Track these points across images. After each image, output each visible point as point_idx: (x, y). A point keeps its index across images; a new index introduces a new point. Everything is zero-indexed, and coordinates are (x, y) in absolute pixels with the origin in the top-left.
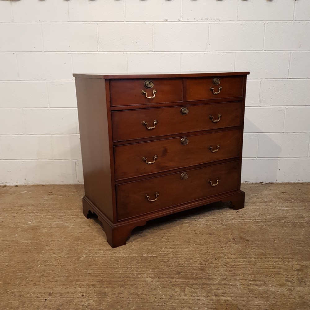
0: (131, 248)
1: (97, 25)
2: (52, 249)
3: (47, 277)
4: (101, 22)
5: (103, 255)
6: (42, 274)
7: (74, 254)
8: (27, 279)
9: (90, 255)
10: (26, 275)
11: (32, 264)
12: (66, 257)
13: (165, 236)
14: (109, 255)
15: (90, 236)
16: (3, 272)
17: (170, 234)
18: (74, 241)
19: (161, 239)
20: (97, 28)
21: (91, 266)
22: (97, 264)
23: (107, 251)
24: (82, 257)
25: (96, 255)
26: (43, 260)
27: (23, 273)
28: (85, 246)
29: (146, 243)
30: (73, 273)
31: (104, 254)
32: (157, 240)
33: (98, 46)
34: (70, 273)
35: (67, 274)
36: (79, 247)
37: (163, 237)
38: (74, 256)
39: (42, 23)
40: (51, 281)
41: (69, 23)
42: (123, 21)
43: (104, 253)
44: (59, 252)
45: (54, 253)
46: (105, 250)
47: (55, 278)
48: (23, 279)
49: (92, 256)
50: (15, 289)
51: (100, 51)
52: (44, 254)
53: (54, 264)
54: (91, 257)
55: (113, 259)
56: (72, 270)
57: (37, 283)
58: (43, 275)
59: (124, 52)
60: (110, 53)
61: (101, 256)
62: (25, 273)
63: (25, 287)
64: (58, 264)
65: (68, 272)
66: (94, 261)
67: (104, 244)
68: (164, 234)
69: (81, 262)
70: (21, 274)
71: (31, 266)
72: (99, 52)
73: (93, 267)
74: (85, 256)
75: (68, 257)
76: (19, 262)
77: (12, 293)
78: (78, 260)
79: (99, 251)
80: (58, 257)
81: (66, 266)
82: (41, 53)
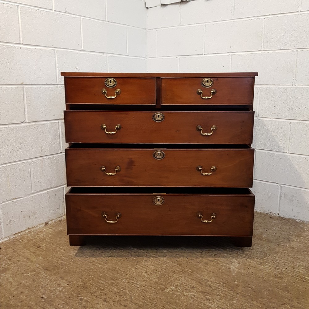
0: (231, 301)
1: (264, 20)
2: (147, 267)
3: (121, 297)
4: (269, 15)
5: (193, 297)
6: (119, 291)
7: (164, 282)
8: (103, 290)
9: (179, 290)
10: (106, 285)
11: (119, 276)
12: (154, 282)
13: (289, 304)
14: (199, 300)
15: (195, 266)
16: (91, 274)
17: (298, 303)
18: (174, 265)
19: (279, 306)
20: (264, 23)
21: (170, 305)
22: (178, 305)
23: (200, 294)
24: (169, 289)
25: (185, 293)
26: (131, 274)
27: (105, 282)
28: (180, 276)
29: (255, 302)
30: (148, 304)
31: (195, 296)
32: (273, 305)
33: (263, 45)
34: (144, 302)
35: (141, 303)
36: (174, 275)
37: (285, 304)
38: (162, 285)
39: (206, 24)
40: (120, 304)
41: (234, 20)
42: (298, 11)
43: (195, 294)
44: (152, 272)
45: (146, 272)
46: (199, 291)
47: (127, 302)
48: (100, 289)
49: (180, 292)
50: (86, 296)
51: (263, 50)
52: (137, 269)
53: (138, 285)
54: (178, 294)
55: (201, 306)
56: (148, 300)
57: (108, 299)
58: (119, 293)
59: (294, 50)
60: (276, 51)
61: (190, 297)
62: (106, 283)
63: (95, 298)
64: (141, 286)
65: (143, 301)
66: (179, 299)
67: (202, 283)
68: (289, 300)
69: (164, 295)
70: (103, 282)
71: (116, 277)
72: (262, 52)
73: (172, 307)
74: (173, 288)
75: (156, 282)
76: (111, 268)
77: (81, 299)
78: (163, 290)
79: (192, 290)
80: (147, 278)
81: (146, 292)
82: (202, 56)
